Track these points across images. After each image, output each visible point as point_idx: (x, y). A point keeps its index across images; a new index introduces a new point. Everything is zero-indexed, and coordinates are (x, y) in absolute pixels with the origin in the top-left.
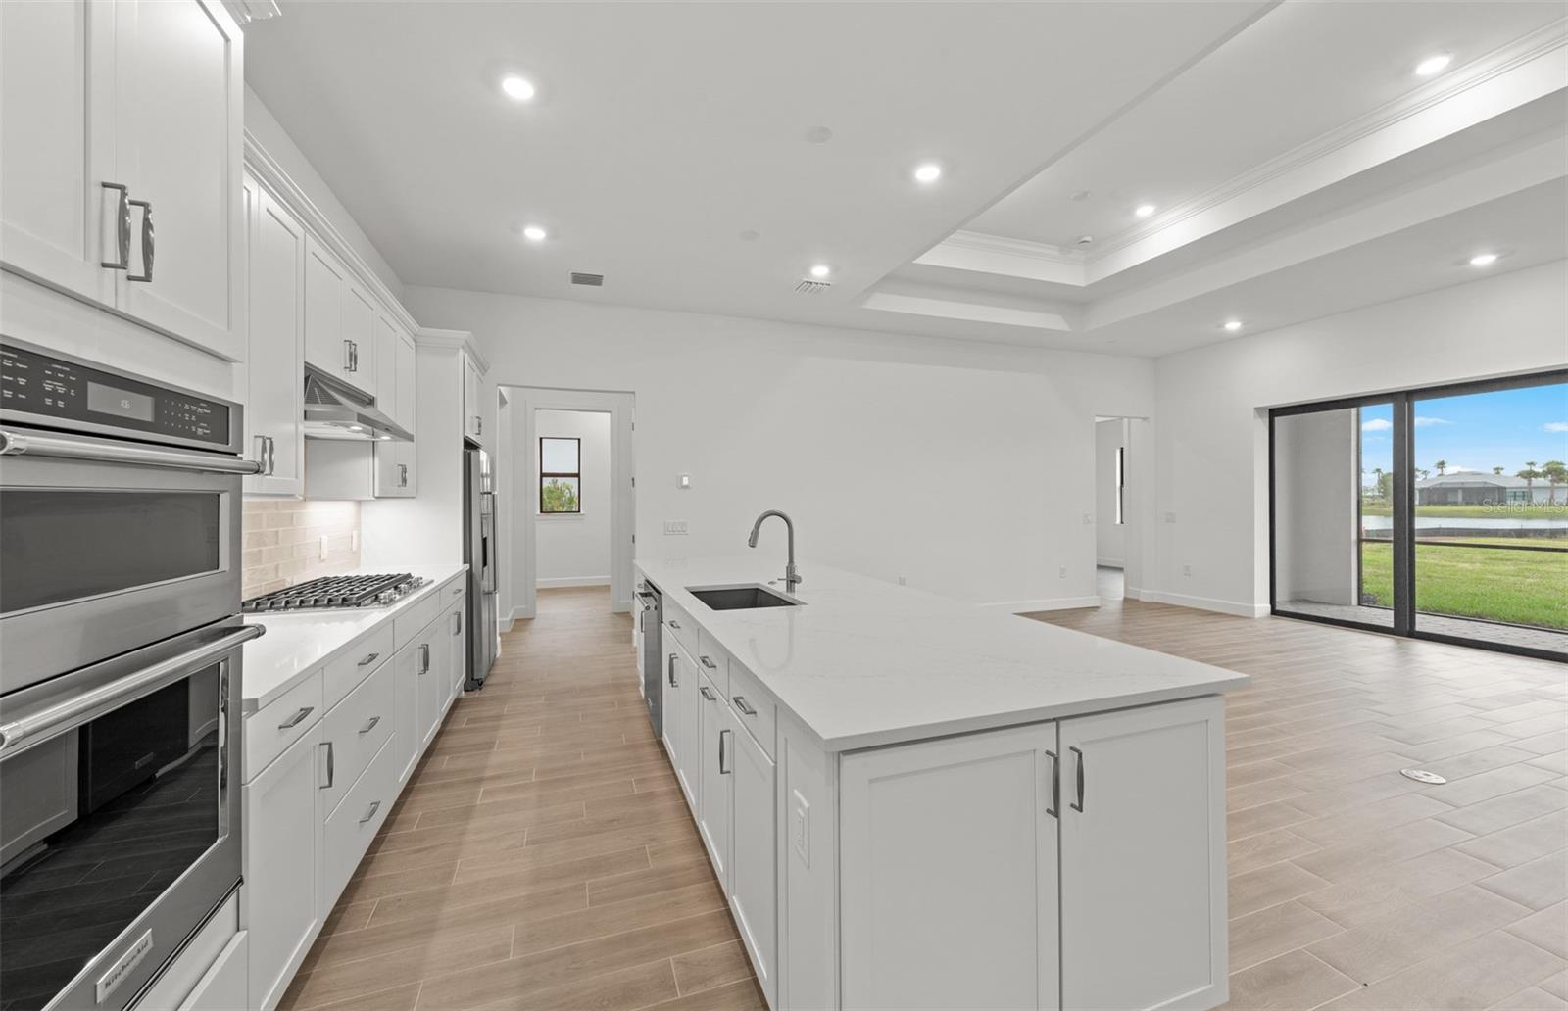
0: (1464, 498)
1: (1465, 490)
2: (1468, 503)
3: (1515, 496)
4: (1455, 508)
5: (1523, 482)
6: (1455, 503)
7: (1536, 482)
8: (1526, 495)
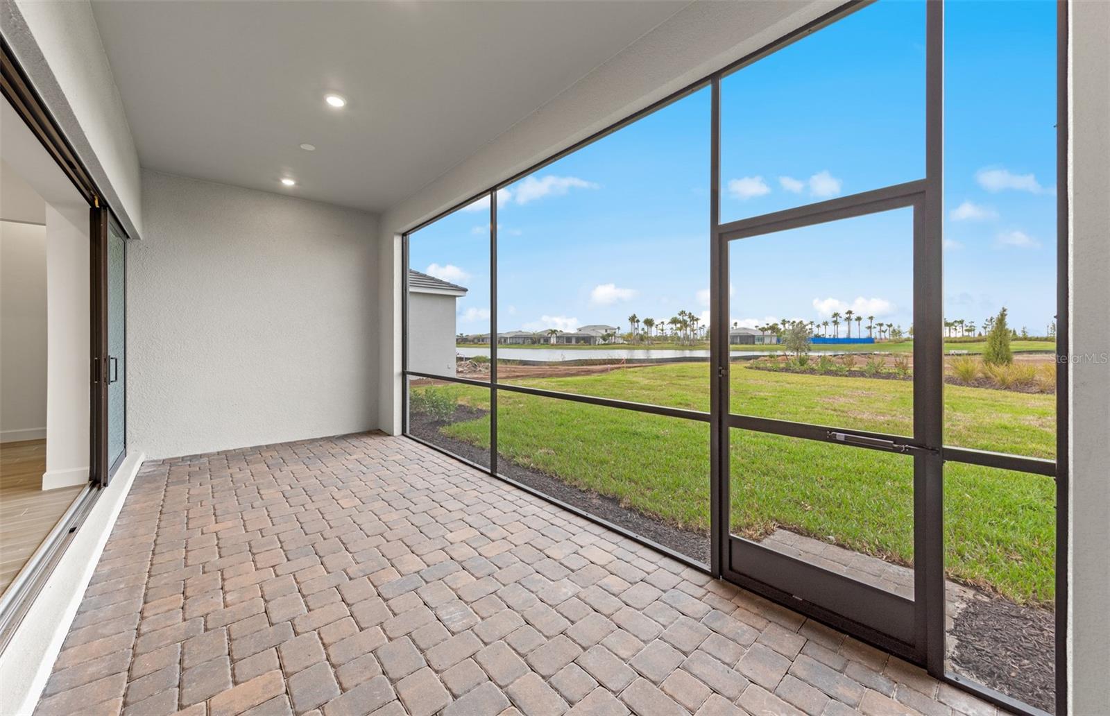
0: (740, 341)
1: (741, 337)
2: (742, 343)
3: (758, 340)
4: (737, 346)
5: (761, 333)
6: (736, 344)
7: (766, 333)
8: (762, 339)
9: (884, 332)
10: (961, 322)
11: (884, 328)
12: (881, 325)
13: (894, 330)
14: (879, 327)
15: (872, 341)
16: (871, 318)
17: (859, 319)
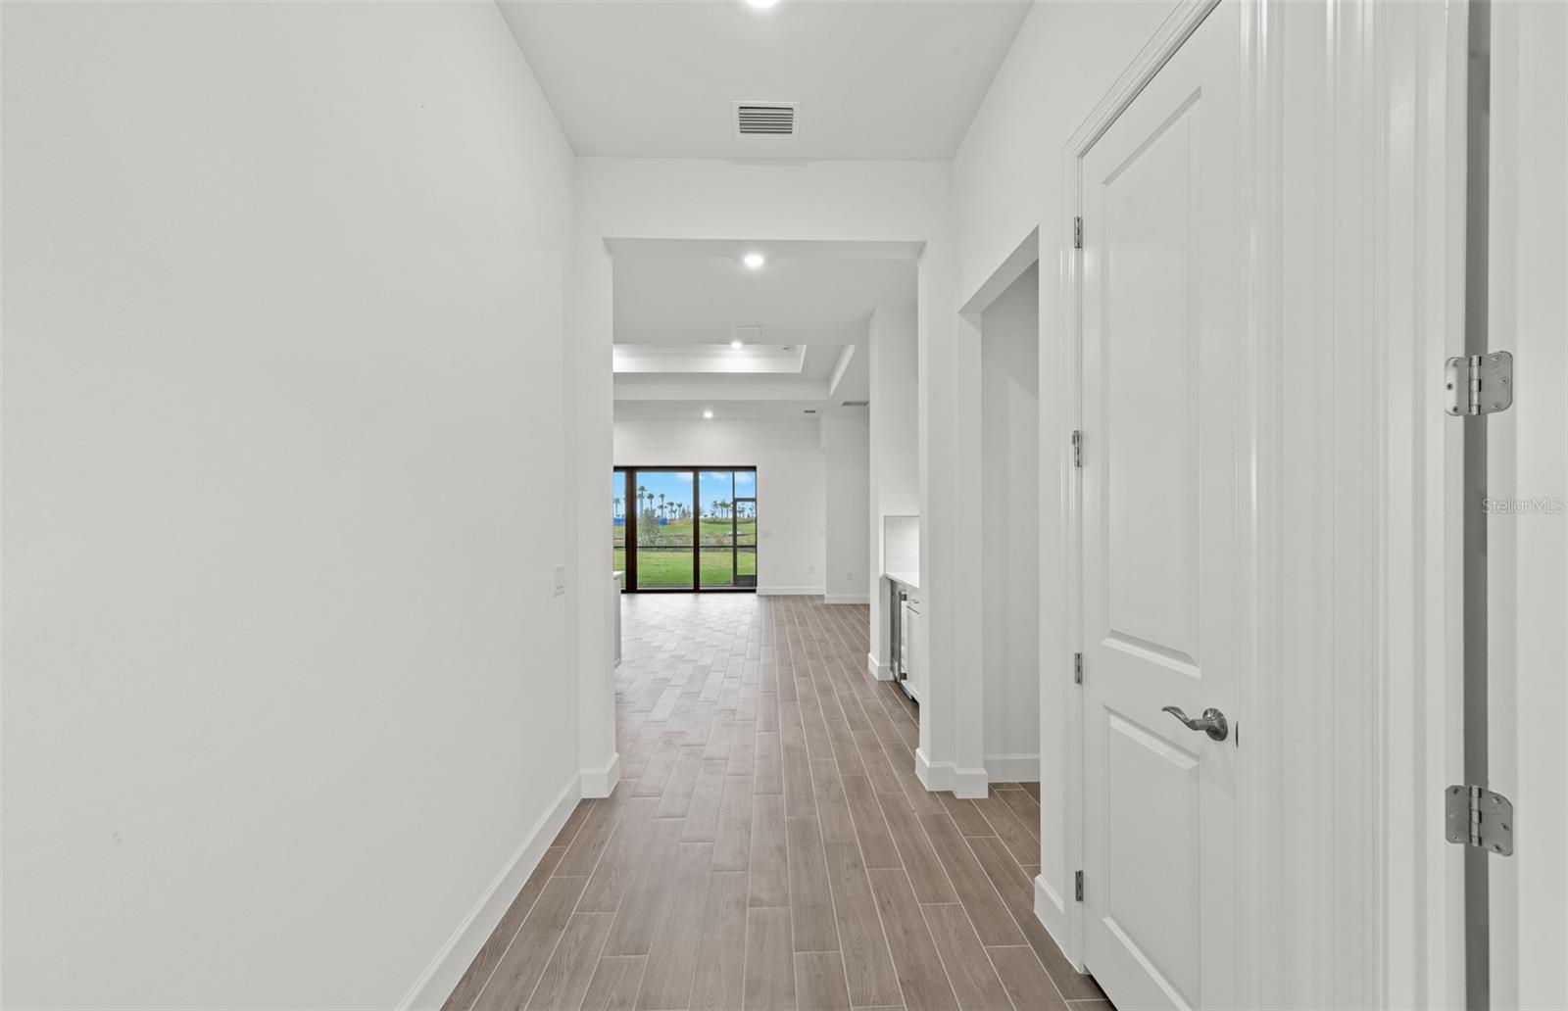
9: (674, 512)
11: (675, 507)
12: (672, 504)
13: (683, 512)
14: (669, 507)
15: (664, 522)
16: (662, 496)
17: (651, 497)
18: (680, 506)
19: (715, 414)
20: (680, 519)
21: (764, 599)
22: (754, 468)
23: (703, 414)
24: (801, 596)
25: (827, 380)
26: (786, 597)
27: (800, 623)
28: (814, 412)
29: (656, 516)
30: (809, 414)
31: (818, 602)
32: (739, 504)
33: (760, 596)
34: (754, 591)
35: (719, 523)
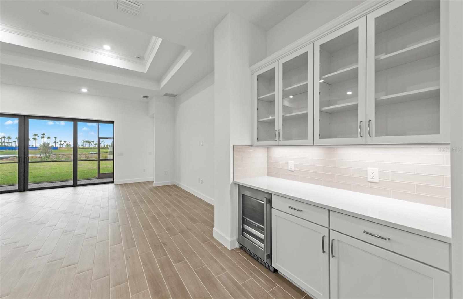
9: (62, 145)
10: (94, 141)
11: (62, 143)
13: (67, 144)
14: (60, 142)
15: (56, 148)
16: (56, 138)
17: (49, 138)
18: (65, 142)
19: (88, 90)
20: (65, 147)
21: (119, 187)
22: (113, 122)
23: (81, 90)
24: (139, 183)
25: (159, 80)
26: (131, 184)
27: (148, 202)
28: (148, 97)
29: (50, 146)
30: (145, 98)
31: (150, 186)
32: (101, 140)
33: (117, 185)
34: (113, 182)
35: (86, 149)
